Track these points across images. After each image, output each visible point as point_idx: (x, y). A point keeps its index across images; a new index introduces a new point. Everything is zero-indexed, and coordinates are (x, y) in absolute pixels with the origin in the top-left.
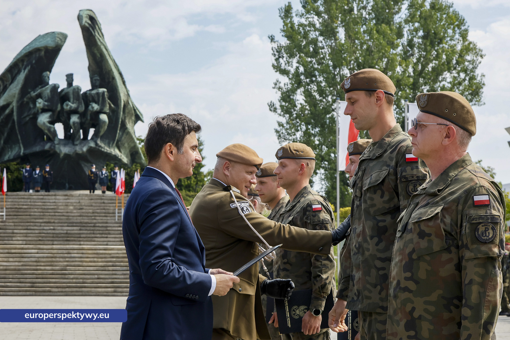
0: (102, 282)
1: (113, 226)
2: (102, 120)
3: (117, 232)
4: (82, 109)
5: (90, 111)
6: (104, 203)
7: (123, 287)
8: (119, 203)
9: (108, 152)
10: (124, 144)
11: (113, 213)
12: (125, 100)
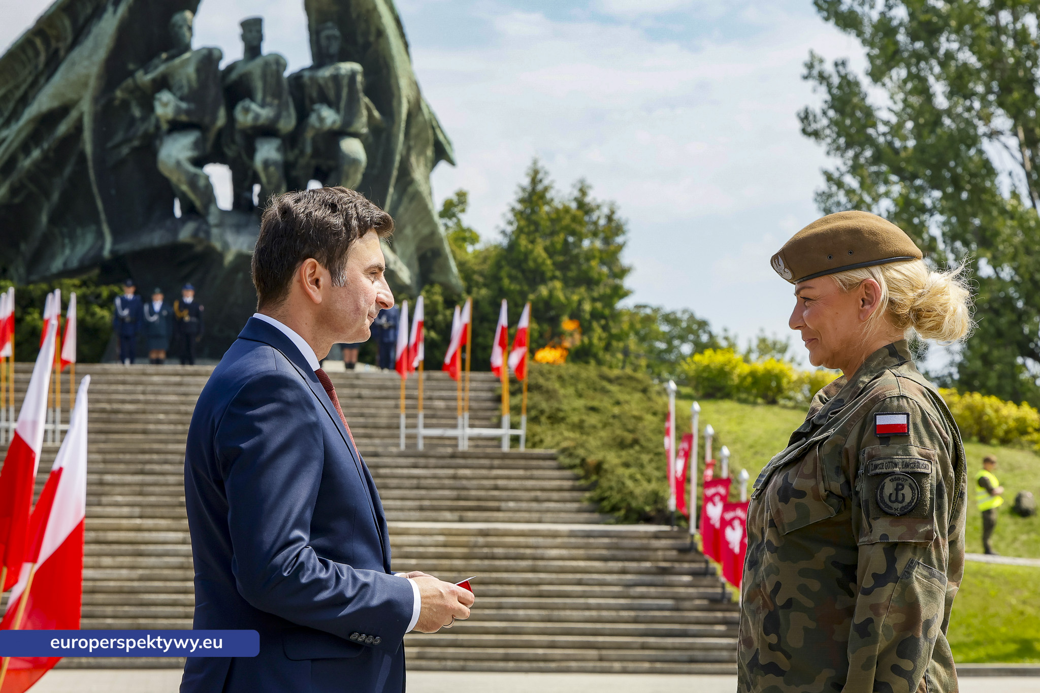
1: (394, 464)
2: (349, 156)
3: (407, 483)
4: (288, 124)
5: (313, 127)
6: (360, 397)
7: (443, 643)
8: (408, 397)
10: (404, 227)
11: (389, 427)
12: (412, 99)
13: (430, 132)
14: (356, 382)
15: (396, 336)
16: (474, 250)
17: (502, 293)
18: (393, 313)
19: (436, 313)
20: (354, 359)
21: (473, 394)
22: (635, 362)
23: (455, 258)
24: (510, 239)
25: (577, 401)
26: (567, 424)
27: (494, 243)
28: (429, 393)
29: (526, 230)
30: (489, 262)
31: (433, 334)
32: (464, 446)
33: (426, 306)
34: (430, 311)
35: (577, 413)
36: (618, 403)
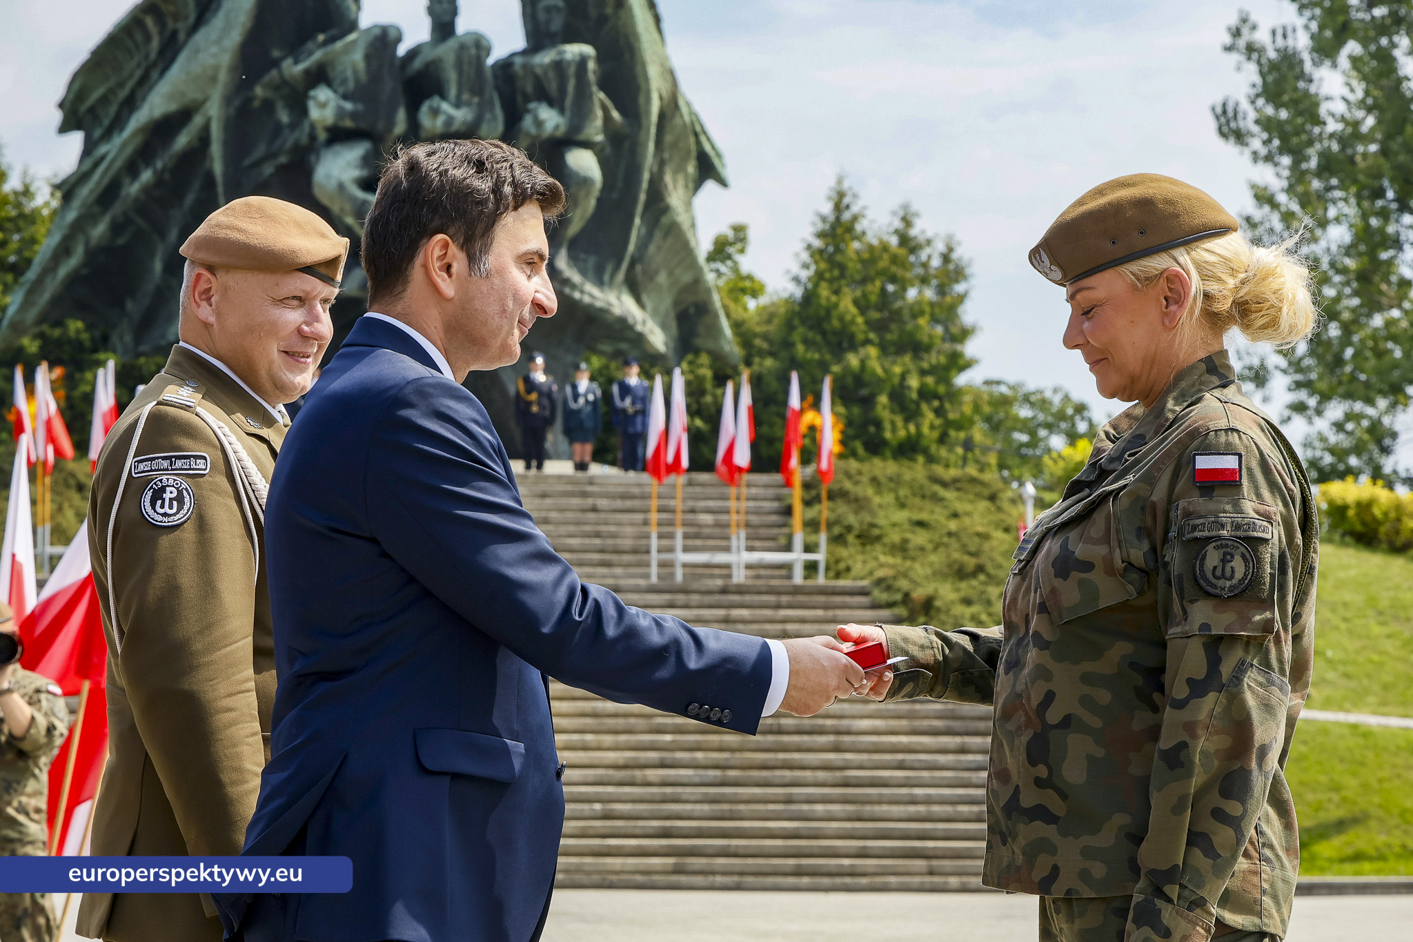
0: (623, 832)
2: (577, 175)
4: (492, 129)
5: (528, 134)
6: (594, 509)
7: (710, 851)
8: (660, 510)
9: (599, 304)
10: (657, 272)
11: (635, 551)
12: (665, 94)
13: (692, 140)
14: (589, 488)
15: (645, 425)
16: (758, 306)
17: (794, 364)
18: (640, 393)
19: (702, 392)
20: (588, 458)
21: (752, 504)
22: (982, 459)
23: (728, 315)
24: (806, 289)
25: (898, 512)
26: (884, 545)
27: (785, 295)
28: (690, 504)
29: (827, 275)
30: (776, 321)
31: (698, 423)
32: (739, 577)
33: (688, 384)
34: (694, 391)
35: (897, 529)
36: (955, 515)
